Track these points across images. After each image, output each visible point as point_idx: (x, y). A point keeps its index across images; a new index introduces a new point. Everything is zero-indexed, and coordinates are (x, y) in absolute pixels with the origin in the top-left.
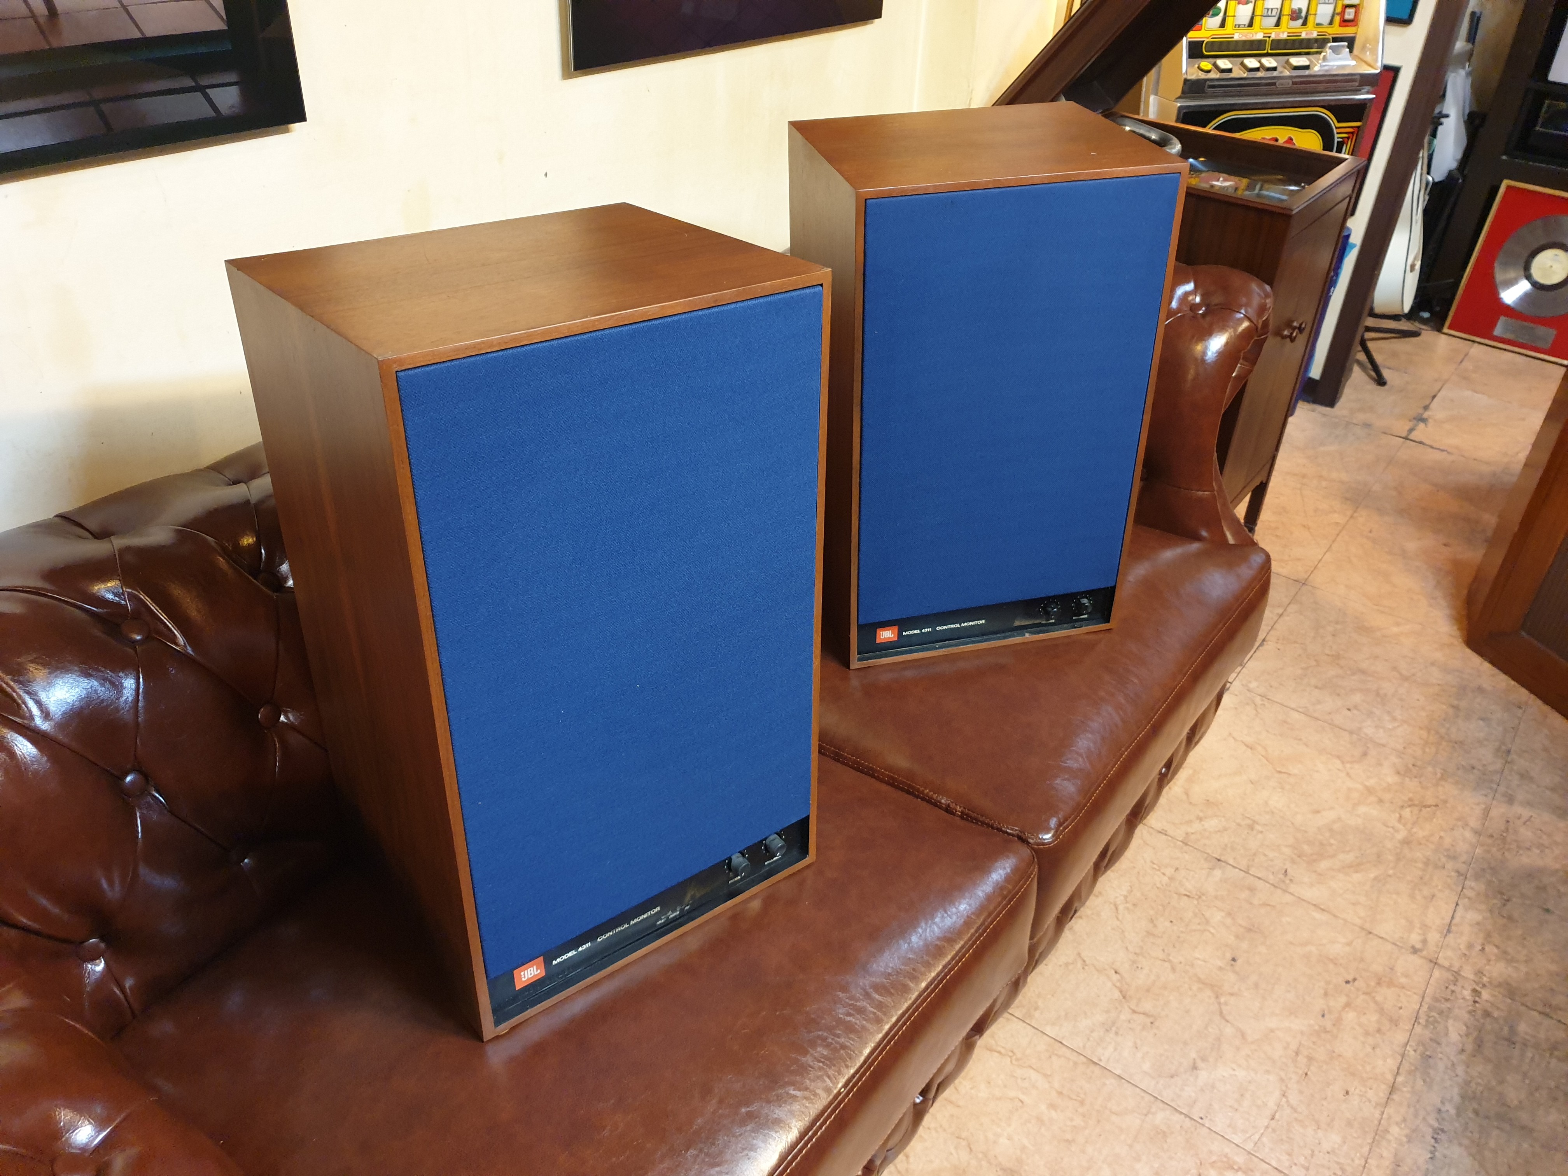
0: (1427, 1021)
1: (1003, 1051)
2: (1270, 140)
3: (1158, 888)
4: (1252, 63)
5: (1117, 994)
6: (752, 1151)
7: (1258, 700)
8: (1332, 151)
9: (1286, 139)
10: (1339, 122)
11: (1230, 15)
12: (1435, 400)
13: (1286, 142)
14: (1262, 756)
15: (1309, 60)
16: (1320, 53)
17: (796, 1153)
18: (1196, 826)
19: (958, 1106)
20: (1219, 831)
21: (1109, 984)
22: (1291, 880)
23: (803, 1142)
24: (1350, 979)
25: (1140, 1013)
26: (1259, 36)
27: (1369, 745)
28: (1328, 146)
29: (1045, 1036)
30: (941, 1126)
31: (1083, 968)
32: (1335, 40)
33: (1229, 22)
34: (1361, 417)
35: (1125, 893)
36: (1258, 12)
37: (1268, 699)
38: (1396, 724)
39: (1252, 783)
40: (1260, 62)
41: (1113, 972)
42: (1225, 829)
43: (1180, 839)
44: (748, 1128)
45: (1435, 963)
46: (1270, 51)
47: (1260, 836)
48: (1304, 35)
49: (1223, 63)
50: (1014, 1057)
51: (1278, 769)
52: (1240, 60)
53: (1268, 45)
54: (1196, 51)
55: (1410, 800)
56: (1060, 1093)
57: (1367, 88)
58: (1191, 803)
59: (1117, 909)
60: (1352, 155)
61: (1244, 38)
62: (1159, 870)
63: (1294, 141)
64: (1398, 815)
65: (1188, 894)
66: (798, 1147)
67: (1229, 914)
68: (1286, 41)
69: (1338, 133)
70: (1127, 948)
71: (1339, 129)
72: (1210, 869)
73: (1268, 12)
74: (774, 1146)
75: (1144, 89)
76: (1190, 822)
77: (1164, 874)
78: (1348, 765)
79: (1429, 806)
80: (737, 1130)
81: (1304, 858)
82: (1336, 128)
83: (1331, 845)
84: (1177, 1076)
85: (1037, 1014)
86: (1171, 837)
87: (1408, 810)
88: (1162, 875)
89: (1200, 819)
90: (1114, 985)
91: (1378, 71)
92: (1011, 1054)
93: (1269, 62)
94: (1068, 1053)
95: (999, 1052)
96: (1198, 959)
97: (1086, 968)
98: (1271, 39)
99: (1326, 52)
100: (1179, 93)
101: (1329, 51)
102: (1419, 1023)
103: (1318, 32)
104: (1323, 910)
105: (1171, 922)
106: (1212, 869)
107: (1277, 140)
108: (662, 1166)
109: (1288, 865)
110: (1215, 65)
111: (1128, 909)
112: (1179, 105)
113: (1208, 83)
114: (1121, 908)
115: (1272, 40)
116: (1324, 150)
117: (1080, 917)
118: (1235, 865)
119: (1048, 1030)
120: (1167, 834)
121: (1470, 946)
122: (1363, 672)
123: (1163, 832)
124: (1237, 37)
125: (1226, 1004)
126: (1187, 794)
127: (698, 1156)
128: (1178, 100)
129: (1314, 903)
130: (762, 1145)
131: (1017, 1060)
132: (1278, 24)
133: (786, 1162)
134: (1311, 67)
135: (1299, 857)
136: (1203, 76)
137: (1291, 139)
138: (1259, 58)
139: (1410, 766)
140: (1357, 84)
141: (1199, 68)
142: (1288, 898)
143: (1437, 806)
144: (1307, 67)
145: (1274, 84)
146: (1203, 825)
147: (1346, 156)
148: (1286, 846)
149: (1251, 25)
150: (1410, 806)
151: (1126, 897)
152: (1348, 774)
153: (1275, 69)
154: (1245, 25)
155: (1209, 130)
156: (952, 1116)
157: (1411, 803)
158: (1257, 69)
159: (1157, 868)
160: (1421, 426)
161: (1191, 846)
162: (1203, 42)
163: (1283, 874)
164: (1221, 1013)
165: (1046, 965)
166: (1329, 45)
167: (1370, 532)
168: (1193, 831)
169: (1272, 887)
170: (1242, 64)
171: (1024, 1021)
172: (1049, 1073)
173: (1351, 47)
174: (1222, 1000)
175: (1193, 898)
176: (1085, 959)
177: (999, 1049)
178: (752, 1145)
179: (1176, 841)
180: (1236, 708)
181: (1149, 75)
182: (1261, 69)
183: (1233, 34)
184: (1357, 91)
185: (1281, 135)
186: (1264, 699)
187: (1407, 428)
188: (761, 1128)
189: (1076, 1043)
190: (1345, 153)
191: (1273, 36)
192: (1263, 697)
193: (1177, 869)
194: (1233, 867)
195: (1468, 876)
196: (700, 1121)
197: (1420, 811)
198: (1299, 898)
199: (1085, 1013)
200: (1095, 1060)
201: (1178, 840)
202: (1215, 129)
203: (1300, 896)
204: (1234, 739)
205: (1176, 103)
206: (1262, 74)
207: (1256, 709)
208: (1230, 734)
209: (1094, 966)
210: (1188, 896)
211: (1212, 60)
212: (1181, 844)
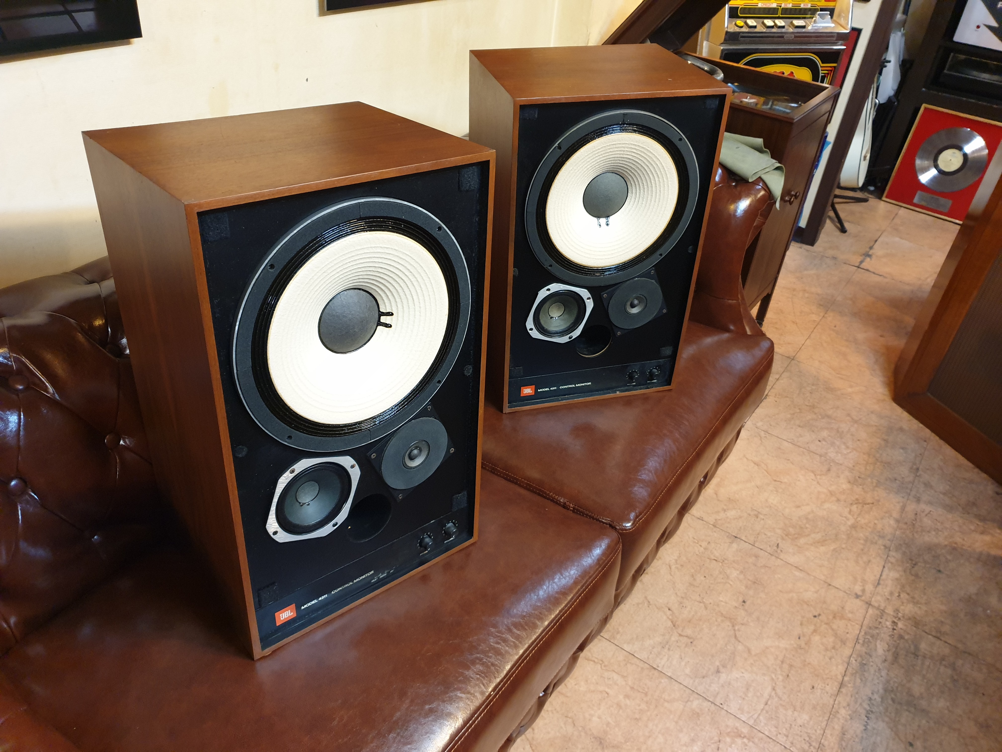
0: (864, 641)
1: (596, 660)
2: (780, 73)
3: (697, 555)
4: (769, 22)
5: (670, 624)
6: (433, 734)
7: (762, 434)
8: (818, 82)
9: (789, 73)
10: (823, 63)
12: (877, 243)
13: (789, 75)
14: (765, 470)
15: (805, 22)
16: (812, 18)
17: (461, 735)
18: (722, 515)
19: (567, 697)
20: (736, 518)
21: (665, 617)
22: (781, 551)
23: (466, 728)
24: (816, 614)
25: (684, 636)
26: (774, 5)
27: (831, 464)
28: (815, 78)
29: (623, 651)
30: (555, 709)
31: (648, 607)
32: (822, 10)
34: (830, 253)
35: (676, 558)
37: (769, 433)
38: (849, 451)
39: (758, 488)
40: (774, 22)
41: (668, 610)
42: (740, 517)
43: (712, 523)
44: (430, 719)
45: (869, 604)
46: (780, 16)
47: (762, 521)
48: (802, 6)
49: (751, 22)
50: (603, 665)
51: (775, 479)
52: (761, 20)
53: (780, 12)
54: (734, 13)
55: (857, 499)
56: (632, 688)
57: (840, 42)
58: (718, 500)
59: (670, 568)
60: (830, 85)
61: (764, 6)
62: (698, 543)
63: (794, 74)
64: (848, 509)
65: (716, 559)
66: (463, 731)
67: (742, 572)
68: (791, 9)
69: (822, 70)
70: (676, 594)
71: (823, 68)
72: (730, 543)
74: (446, 731)
75: (700, 37)
76: (718, 512)
77: (701, 546)
78: (818, 477)
79: (868, 504)
80: (423, 721)
81: (790, 536)
82: (821, 67)
83: (807, 528)
84: (707, 677)
85: (618, 636)
86: (705, 522)
87: (855, 506)
88: (700, 547)
89: (725, 511)
90: (668, 618)
91: (848, 31)
92: (601, 662)
93: (780, 23)
94: (638, 662)
95: (594, 661)
96: (722, 601)
97: (650, 606)
98: (781, 7)
99: (816, 17)
100: (722, 41)
101: (818, 17)
102: (859, 643)
103: (812, 4)
104: (801, 570)
105: (705, 577)
106: (732, 543)
107: (783, 73)
108: (372, 745)
109: (779, 541)
110: (746, 23)
111: (677, 568)
112: (722, 48)
113: (741, 34)
114: (673, 567)
115: (782, 9)
116: (813, 80)
117: (647, 573)
118: (746, 541)
119: (625, 647)
120: (704, 519)
121: (891, 594)
122: (829, 417)
123: (701, 519)
124: (760, 5)
125: (739, 630)
126: (716, 494)
127: (396, 738)
128: (722, 45)
129: (795, 566)
130: (439, 730)
131: (605, 666)
133: (454, 741)
134: (806, 27)
135: (786, 535)
136: (737, 30)
137: (792, 73)
138: (774, 20)
139: (857, 478)
140: (835, 39)
141: (735, 24)
142: (779, 562)
143: (873, 503)
144: (804, 27)
145: (783, 37)
146: (726, 514)
147: (827, 85)
148: (780, 528)
150: (856, 503)
151: (676, 560)
152: (818, 482)
153: (783, 27)
155: (741, 65)
156: (563, 703)
157: (857, 502)
158: (772, 27)
159: (697, 542)
160: (868, 259)
161: (719, 528)
162: (738, 7)
163: (776, 547)
164: (736, 636)
165: (624, 604)
166: (818, 13)
167: (835, 327)
168: (720, 518)
169: (769, 555)
170: (763, 23)
171: (610, 641)
172: (625, 675)
173: (832, 15)
174: (736, 628)
175: (719, 561)
176: (650, 601)
177: (593, 659)
178: (432, 730)
179: (709, 524)
180: (748, 439)
181: (703, 28)
182: (775, 26)
183: (758, 3)
184: (835, 44)
185: (786, 70)
186: (766, 433)
187: (859, 260)
188: (438, 719)
189: (643, 655)
190: (826, 83)
191: (783, 6)
193: (709, 543)
194: (745, 542)
195: (891, 548)
196: (398, 714)
197: (863, 507)
198: (786, 562)
199: (649, 636)
200: (655, 667)
201: (710, 524)
202: (744, 64)
203: (787, 561)
204: (747, 459)
205: (720, 47)
206: (774, 30)
207: (761, 440)
208: (744, 456)
209: (656, 606)
210: (716, 560)
211: (744, 20)
212: (711, 526)
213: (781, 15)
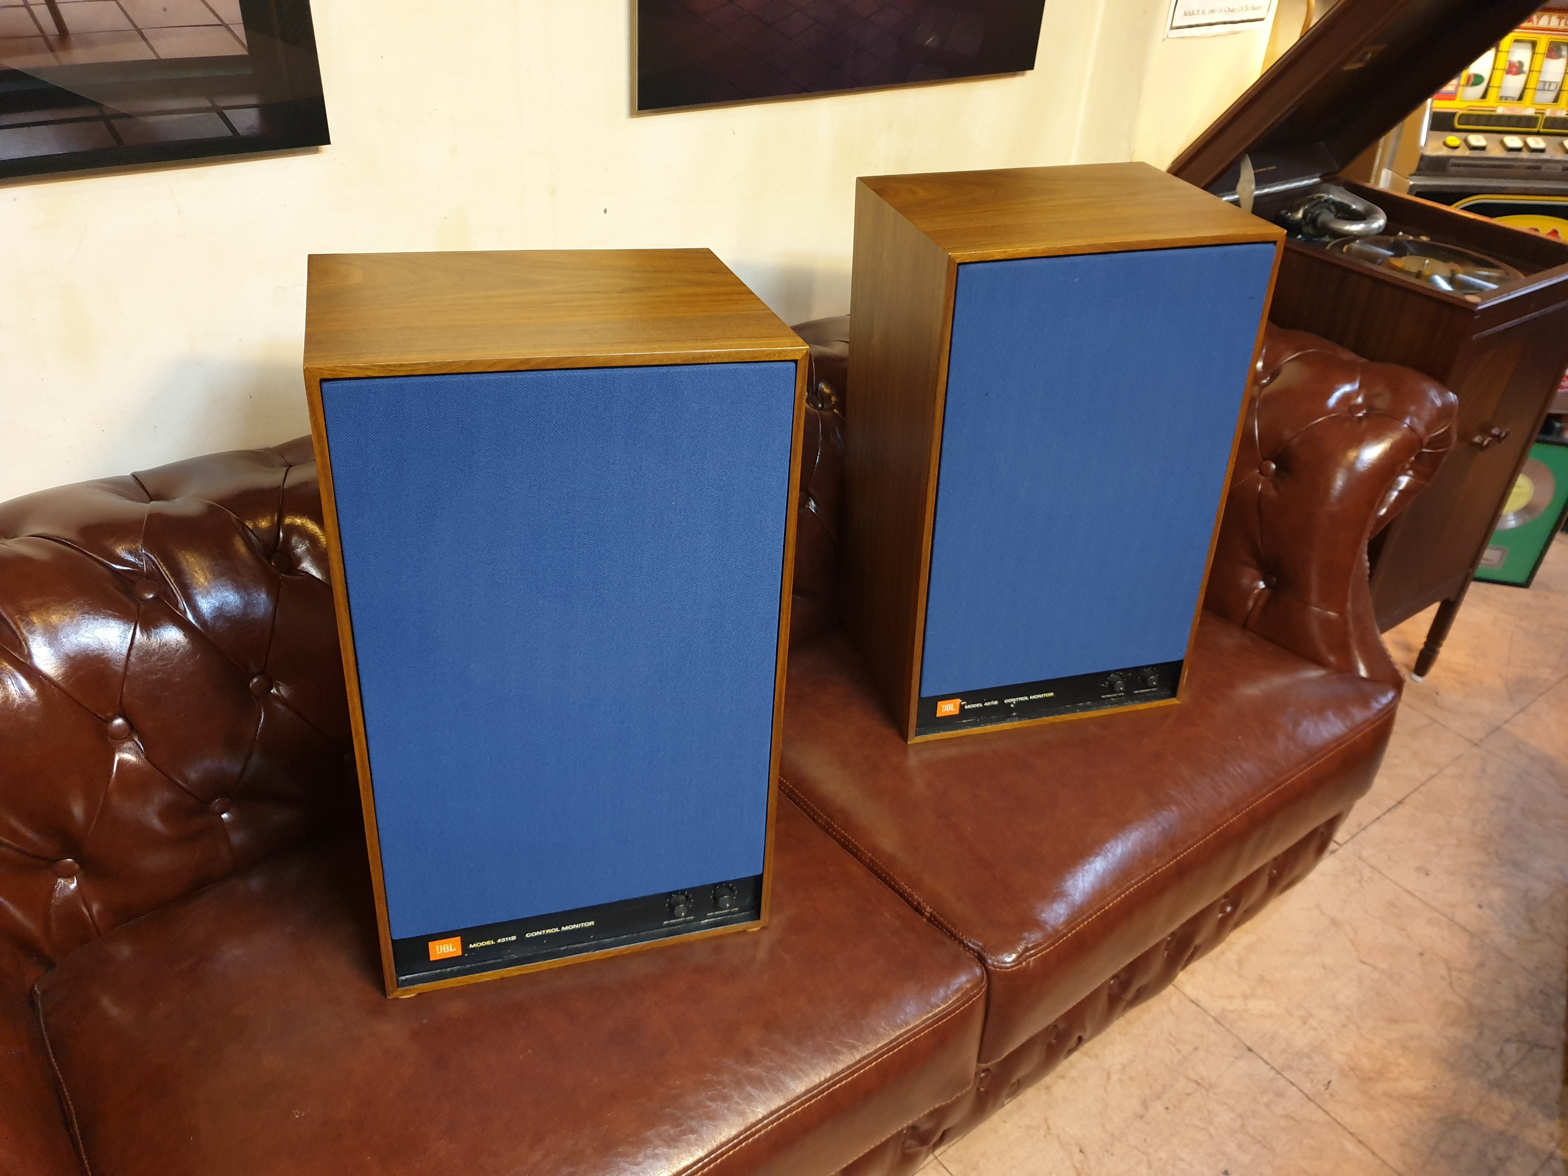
3: (1166, 1065)
4: (1513, 141)
7: (1367, 873)
9: (1549, 231)
11: (1494, 85)
13: (1549, 234)
14: (1349, 939)
18: (1238, 1004)
20: (1263, 1016)
21: (1068, 1163)
22: (1332, 1095)
26: (1530, 112)
31: (1046, 1137)
33: (1493, 94)
35: (1125, 1062)
36: (1532, 84)
37: (1381, 874)
39: (1324, 968)
40: (1524, 141)
41: (1078, 1151)
42: (1271, 1016)
43: (1213, 1014)
46: (1542, 130)
47: (1311, 1033)
49: (1476, 140)
51: (1365, 960)
52: (1499, 137)
53: (1541, 123)
54: (1443, 123)
55: (1522, 1034)
58: (1241, 976)
59: (1109, 1078)
61: (1509, 113)
62: (1175, 1045)
63: (1560, 235)
64: (1498, 1049)
65: (1199, 1081)
67: (1240, 1116)
68: (1564, 119)
70: (1103, 1126)
72: (1236, 1057)
73: (1544, 85)
75: (1377, 161)
76: (1231, 997)
77: (1178, 1051)
79: (1544, 1047)
81: (1358, 1073)
83: (1399, 1065)
86: (1202, 1008)
87: (1514, 1045)
88: (1176, 1052)
89: (1246, 997)
90: (1074, 1166)
93: (1535, 142)
96: (1183, 1160)
97: (1049, 1137)
98: (1544, 116)
100: (1413, 170)
104: (1360, 1142)
105: (1167, 1108)
106: (1239, 1059)
107: (1537, 231)
109: (1334, 1077)
110: (1466, 141)
111: (1121, 1081)
112: (1411, 183)
113: (1452, 161)
114: (1114, 1078)
115: (1547, 119)
117: (1063, 1077)
118: (1269, 1061)
120: (1202, 1004)
122: (1517, 864)
123: (1196, 1001)
124: (1501, 110)
126: (1240, 962)
128: (1412, 177)
129: (1351, 1131)
132: (1556, 100)
135: (1352, 1070)
136: (1444, 152)
137: (1555, 232)
138: (1523, 136)
139: (1537, 993)
141: (1445, 144)
142: (1319, 1115)
146: (1247, 1005)
148: (1341, 1053)
149: (1520, 98)
150: (1518, 1041)
151: (1124, 1067)
152: (1451, 984)
153: (1542, 151)
154: (1513, 98)
157: (1521, 1038)
158: (1519, 150)
159: (1175, 1042)
161: (1223, 1026)
162: (1454, 114)
163: (1324, 1086)
165: (1004, 1122)
168: (1231, 1009)
169: (1306, 1099)
170: (1502, 143)
176: (1052, 1127)
179: (1206, 1015)
180: (1337, 876)
182: (1524, 149)
183: (1496, 107)
185: (1543, 225)
186: (1375, 871)
191: (1548, 113)
192: (1375, 869)
193: (1196, 1048)
194: (1266, 1063)
197: (1531, 1050)
198: (1335, 1119)
201: (1210, 1015)
202: (1461, 209)
203: (1338, 1119)
204: (1322, 912)
205: (1408, 180)
206: (1525, 155)
207: (1360, 881)
208: (1318, 906)
209: (1058, 1137)
210: (1198, 1084)
211: (1463, 135)
212: (1211, 1019)
213: (1543, 128)
